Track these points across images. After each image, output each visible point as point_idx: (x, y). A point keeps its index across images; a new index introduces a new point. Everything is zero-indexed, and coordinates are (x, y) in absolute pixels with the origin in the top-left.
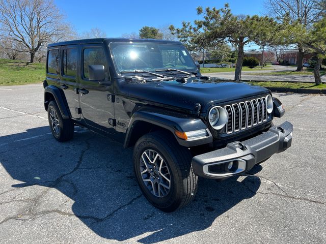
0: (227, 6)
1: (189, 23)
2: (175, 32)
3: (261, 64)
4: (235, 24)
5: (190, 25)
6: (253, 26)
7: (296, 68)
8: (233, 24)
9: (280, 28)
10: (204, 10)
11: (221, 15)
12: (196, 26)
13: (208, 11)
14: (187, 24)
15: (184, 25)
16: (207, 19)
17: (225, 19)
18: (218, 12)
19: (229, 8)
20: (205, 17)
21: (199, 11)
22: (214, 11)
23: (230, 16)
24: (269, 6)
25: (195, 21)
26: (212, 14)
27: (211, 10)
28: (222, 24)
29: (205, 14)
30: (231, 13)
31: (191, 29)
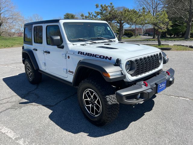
0: (111, 4)
1: (92, 13)
2: (84, 17)
3: (135, 35)
4: (116, 14)
5: (92, 14)
6: (126, 15)
7: (152, 37)
8: (115, 14)
9: (140, 16)
10: (100, 6)
11: (109, 9)
12: (96, 15)
13: (102, 7)
14: (91, 13)
15: (89, 14)
16: (101, 10)
17: (111, 11)
18: (107, 7)
19: (113, 5)
20: (100, 10)
21: (97, 6)
22: (105, 6)
23: (113, 9)
24: (137, 2)
25: (95, 12)
26: (104, 8)
27: (103, 6)
28: (110, 13)
29: (100, 8)
30: (114, 7)
31: (93, 16)
